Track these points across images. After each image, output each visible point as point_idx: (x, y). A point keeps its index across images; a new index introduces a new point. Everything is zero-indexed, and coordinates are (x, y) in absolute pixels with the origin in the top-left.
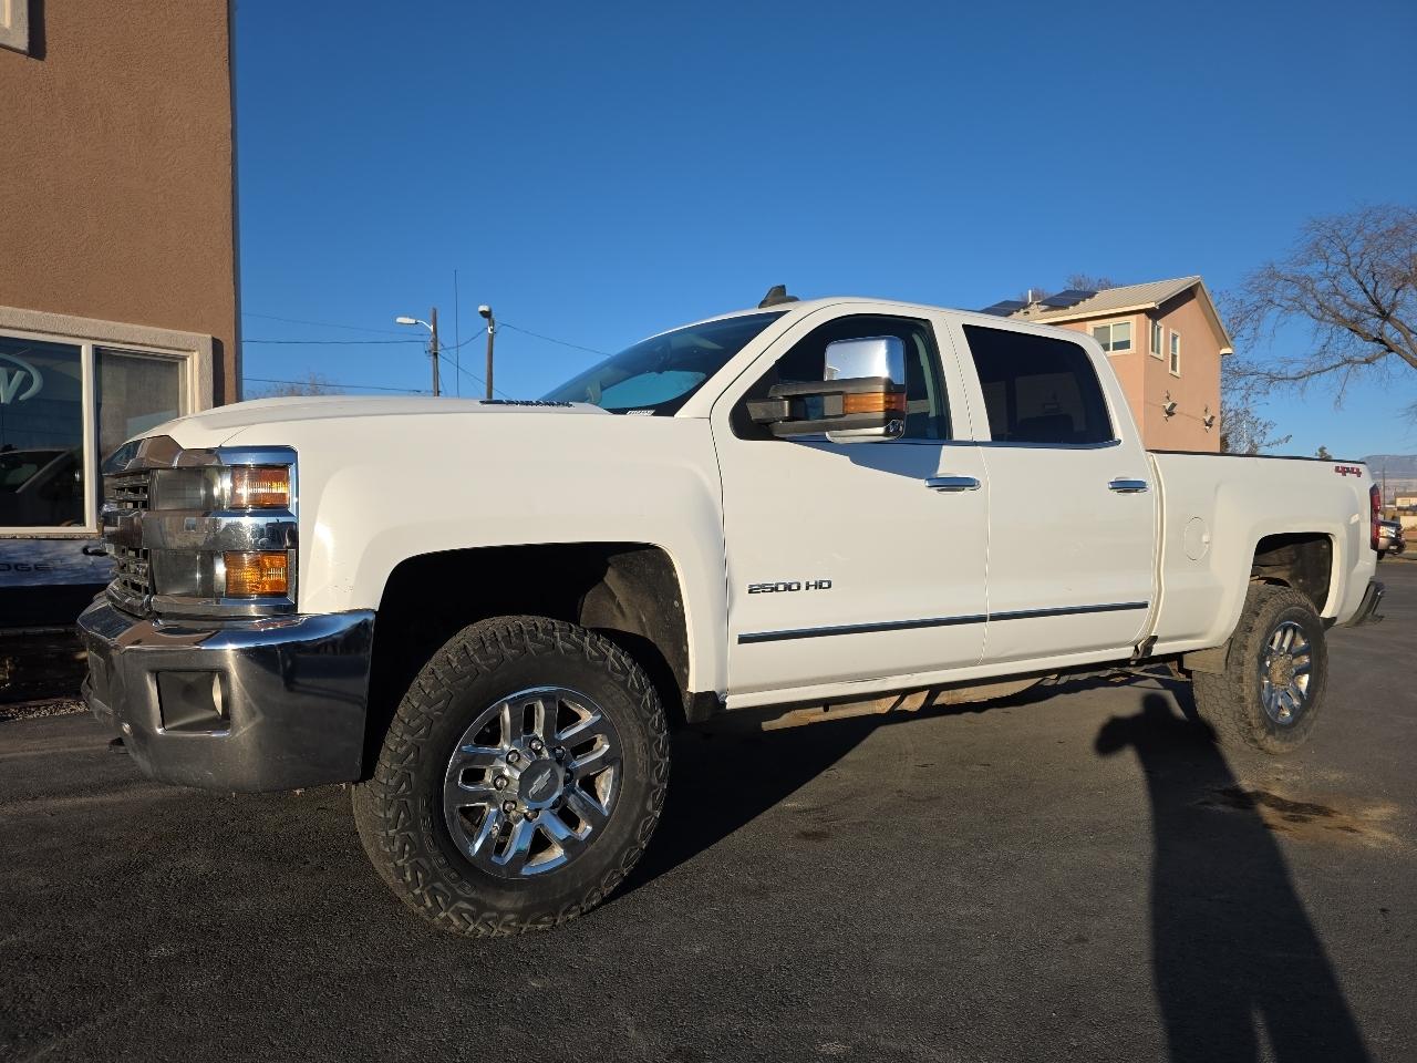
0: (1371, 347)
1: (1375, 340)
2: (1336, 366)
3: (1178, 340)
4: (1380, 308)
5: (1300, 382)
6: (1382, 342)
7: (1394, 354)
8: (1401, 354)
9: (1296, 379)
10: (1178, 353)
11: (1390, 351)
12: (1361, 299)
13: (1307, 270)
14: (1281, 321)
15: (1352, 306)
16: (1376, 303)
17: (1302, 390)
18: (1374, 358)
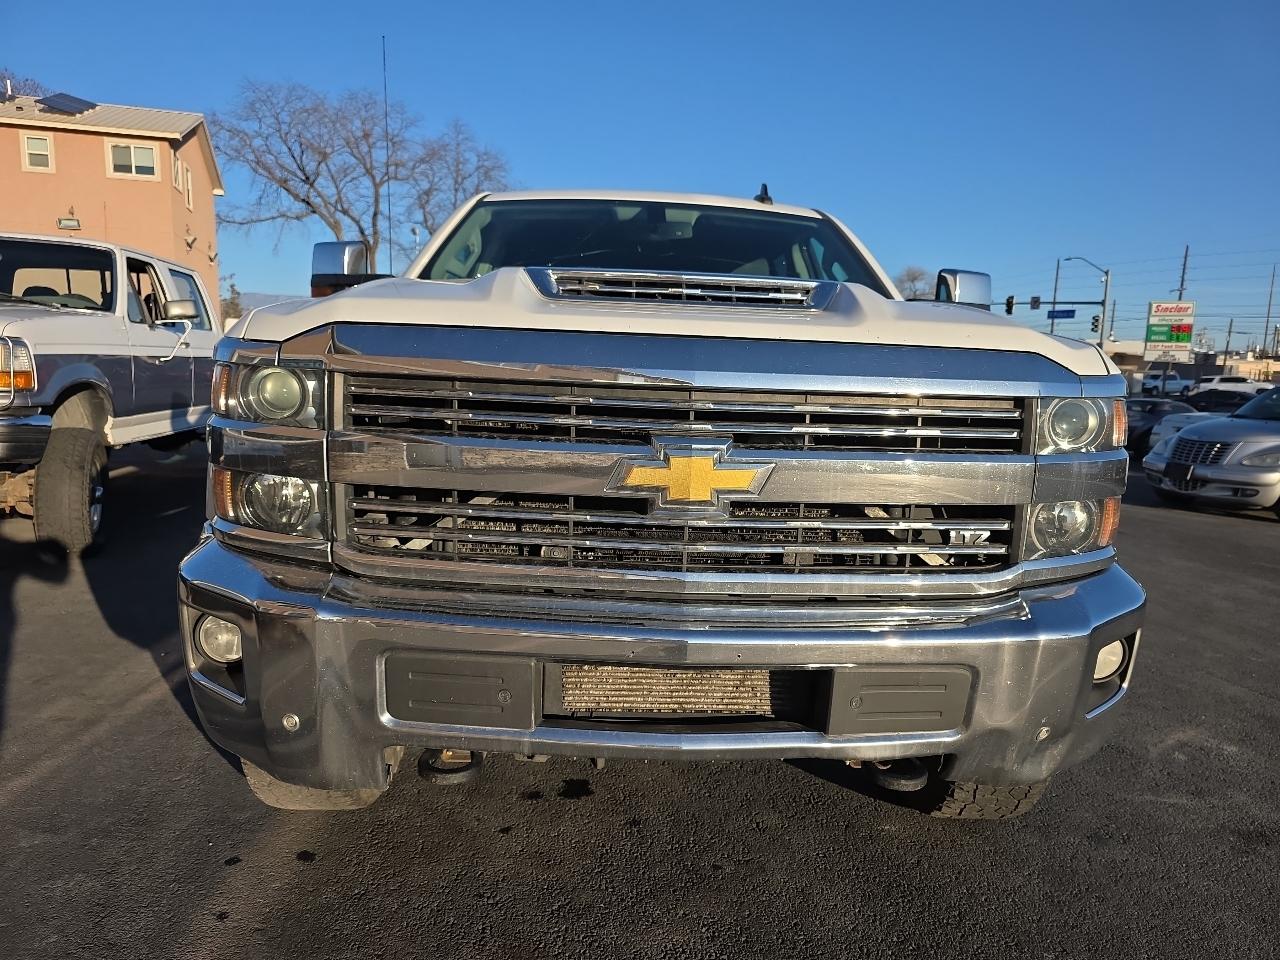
0: (299, 207)
1: (303, 200)
2: (273, 218)
3: (189, 174)
4: (305, 174)
5: (245, 227)
6: (308, 203)
7: (316, 216)
8: (322, 216)
9: (241, 224)
10: (190, 188)
11: (314, 212)
12: (288, 161)
13: (244, 125)
14: (228, 167)
15: (282, 167)
16: (303, 170)
17: (247, 233)
18: (302, 216)
